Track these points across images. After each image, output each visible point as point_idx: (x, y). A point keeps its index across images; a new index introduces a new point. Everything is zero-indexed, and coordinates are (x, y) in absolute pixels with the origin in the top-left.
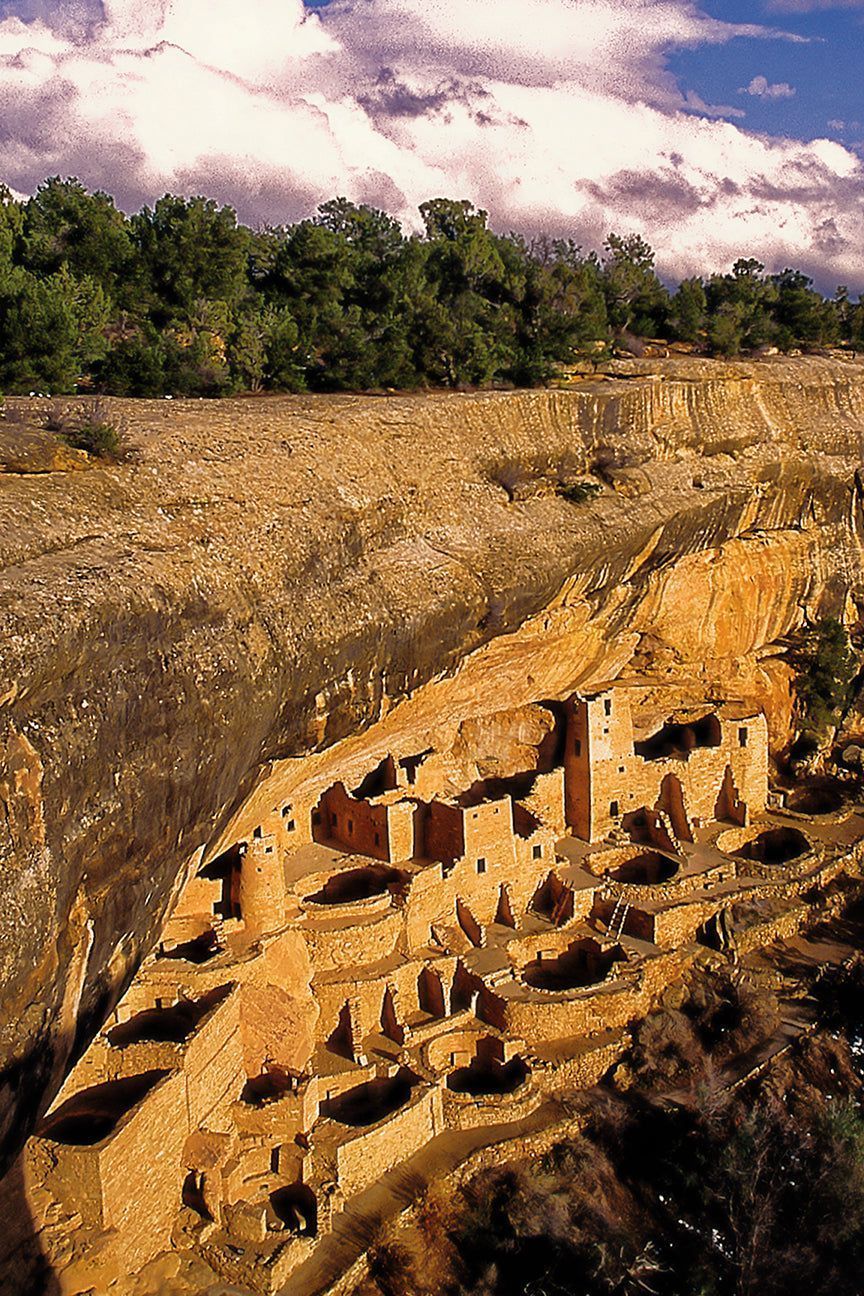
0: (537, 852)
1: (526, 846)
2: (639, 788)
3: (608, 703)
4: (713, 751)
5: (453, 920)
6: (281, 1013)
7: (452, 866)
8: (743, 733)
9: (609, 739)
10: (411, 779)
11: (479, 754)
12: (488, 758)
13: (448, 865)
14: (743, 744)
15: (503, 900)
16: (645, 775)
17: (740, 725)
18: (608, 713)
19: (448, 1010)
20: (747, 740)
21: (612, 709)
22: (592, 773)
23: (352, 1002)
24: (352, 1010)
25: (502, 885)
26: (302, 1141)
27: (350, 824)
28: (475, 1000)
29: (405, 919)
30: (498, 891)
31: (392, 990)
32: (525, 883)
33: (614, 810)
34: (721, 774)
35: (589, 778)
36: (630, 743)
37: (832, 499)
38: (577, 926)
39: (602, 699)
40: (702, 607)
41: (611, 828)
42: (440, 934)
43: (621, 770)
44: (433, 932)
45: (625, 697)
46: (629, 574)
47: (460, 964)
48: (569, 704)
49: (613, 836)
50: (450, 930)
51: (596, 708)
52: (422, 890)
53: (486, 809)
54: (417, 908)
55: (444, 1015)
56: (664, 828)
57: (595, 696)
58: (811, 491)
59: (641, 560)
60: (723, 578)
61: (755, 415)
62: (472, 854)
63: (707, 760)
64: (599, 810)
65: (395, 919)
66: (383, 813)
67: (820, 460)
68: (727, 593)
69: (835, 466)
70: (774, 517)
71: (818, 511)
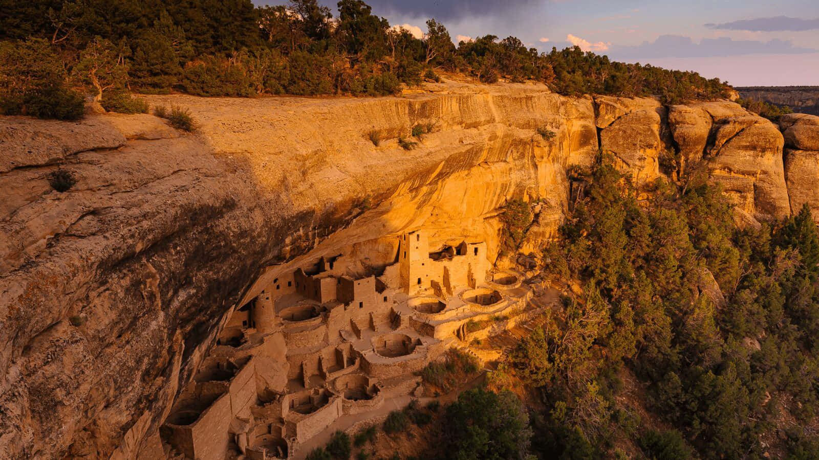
0: (385, 299)
1: (381, 297)
2: (431, 272)
3: (418, 236)
4: (463, 257)
5: (348, 328)
6: (272, 368)
7: (349, 305)
8: (476, 250)
9: (418, 251)
10: (331, 267)
11: (362, 257)
12: (366, 259)
13: (347, 304)
14: (476, 254)
15: (371, 319)
16: (433, 267)
18: (418, 240)
19: (345, 365)
20: (478, 253)
21: (420, 239)
22: (411, 266)
23: (304, 362)
24: (304, 366)
25: (370, 313)
26: (281, 421)
27: (305, 286)
28: (357, 361)
29: (328, 327)
30: (368, 316)
31: (321, 357)
32: (380, 311)
33: (419, 281)
34: (466, 268)
35: (409, 267)
36: (427, 254)
37: (521, 149)
38: (402, 329)
39: (416, 234)
40: (460, 196)
41: (418, 289)
42: (343, 333)
43: (423, 264)
44: (340, 333)
45: (426, 233)
46: (429, 181)
47: (351, 347)
48: (401, 236)
49: (419, 292)
50: (348, 332)
51: (413, 238)
52: (335, 315)
53: (364, 281)
54: (333, 322)
55: (344, 368)
56: (440, 289)
57: (413, 233)
58: (511, 145)
59: (434, 175)
60: (471, 183)
61: (489, 111)
62: (357, 300)
63: (460, 261)
64: (413, 282)
65: (323, 326)
66: (319, 281)
67: (516, 132)
68: (472, 189)
69: (523, 133)
70: (494, 156)
71: (515, 154)
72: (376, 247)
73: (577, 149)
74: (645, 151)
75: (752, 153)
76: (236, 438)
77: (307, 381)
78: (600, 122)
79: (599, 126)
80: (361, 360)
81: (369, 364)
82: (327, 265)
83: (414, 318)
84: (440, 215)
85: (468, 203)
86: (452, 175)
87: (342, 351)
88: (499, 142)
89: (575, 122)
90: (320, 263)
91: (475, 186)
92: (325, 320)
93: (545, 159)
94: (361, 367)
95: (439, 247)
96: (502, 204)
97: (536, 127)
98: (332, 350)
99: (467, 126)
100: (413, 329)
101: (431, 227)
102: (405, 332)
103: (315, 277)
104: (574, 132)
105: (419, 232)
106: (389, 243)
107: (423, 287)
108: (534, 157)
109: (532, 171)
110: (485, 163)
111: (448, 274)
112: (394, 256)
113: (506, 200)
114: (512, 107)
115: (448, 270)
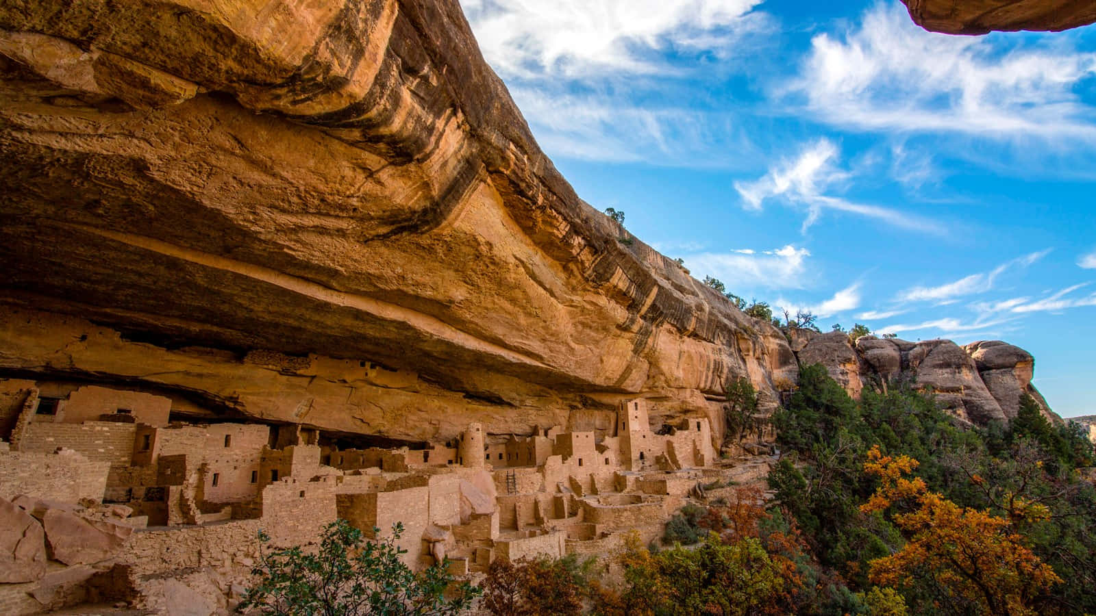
0: (607, 461)
1: (601, 458)
2: (653, 447)
3: (636, 403)
4: (686, 432)
5: (567, 484)
6: (480, 497)
7: (567, 459)
8: (698, 425)
9: (638, 421)
13: (564, 459)
14: (699, 430)
15: (593, 480)
16: (655, 441)
17: (697, 420)
18: (636, 409)
19: (566, 514)
20: (701, 429)
21: (639, 407)
22: (631, 436)
23: (518, 504)
24: (517, 509)
25: (591, 475)
26: (490, 543)
27: (517, 454)
28: (580, 512)
29: (544, 476)
30: (589, 477)
31: (537, 501)
32: (602, 476)
33: (642, 456)
34: (690, 443)
35: (629, 438)
36: (648, 426)
37: (727, 335)
38: (628, 492)
39: (634, 402)
40: (676, 357)
41: (641, 465)
42: (562, 488)
43: (644, 437)
44: (558, 486)
45: (644, 403)
46: (644, 309)
47: (572, 496)
48: (618, 407)
49: (642, 469)
50: (566, 488)
51: (631, 406)
52: (552, 464)
53: (582, 435)
54: (550, 472)
55: (564, 517)
56: (666, 460)
57: (630, 401)
58: (717, 327)
59: (649, 302)
60: (685, 347)
61: (691, 286)
62: (576, 455)
63: (683, 436)
64: (635, 455)
65: (539, 475)
66: (533, 441)
67: (719, 315)
68: (686, 355)
69: (726, 321)
70: (703, 331)
71: (722, 338)
73: (780, 368)
74: (845, 366)
76: (431, 545)
77: (521, 523)
78: (794, 345)
79: (794, 350)
80: (585, 510)
81: (594, 509)
82: (541, 432)
83: (641, 479)
84: (657, 377)
85: (684, 370)
86: (665, 323)
87: (561, 497)
88: (705, 317)
89: (772, 340)
90: (534, 432)
91: (688, 351)
92: (541, 469)
93: (751, 353)
94: (585, 519)
95: (659, 427)
96: (718, 388)
97: (737, 323)
98: (550, 498)
99: (673, 284)
100: (641, 492)
101: (648, 396)
102: (633, 494)
103: (528, 439)
104: (772, 350)
105: (637, 401)
106: (607, 416)
107: (647, 464)
108: (740, 351)
109: (741, 362)
110: (695, 335)
111: (673, 448)
112: (611, 432)
113: (721, 385)
114: (712, 298)
115: (672, 443)
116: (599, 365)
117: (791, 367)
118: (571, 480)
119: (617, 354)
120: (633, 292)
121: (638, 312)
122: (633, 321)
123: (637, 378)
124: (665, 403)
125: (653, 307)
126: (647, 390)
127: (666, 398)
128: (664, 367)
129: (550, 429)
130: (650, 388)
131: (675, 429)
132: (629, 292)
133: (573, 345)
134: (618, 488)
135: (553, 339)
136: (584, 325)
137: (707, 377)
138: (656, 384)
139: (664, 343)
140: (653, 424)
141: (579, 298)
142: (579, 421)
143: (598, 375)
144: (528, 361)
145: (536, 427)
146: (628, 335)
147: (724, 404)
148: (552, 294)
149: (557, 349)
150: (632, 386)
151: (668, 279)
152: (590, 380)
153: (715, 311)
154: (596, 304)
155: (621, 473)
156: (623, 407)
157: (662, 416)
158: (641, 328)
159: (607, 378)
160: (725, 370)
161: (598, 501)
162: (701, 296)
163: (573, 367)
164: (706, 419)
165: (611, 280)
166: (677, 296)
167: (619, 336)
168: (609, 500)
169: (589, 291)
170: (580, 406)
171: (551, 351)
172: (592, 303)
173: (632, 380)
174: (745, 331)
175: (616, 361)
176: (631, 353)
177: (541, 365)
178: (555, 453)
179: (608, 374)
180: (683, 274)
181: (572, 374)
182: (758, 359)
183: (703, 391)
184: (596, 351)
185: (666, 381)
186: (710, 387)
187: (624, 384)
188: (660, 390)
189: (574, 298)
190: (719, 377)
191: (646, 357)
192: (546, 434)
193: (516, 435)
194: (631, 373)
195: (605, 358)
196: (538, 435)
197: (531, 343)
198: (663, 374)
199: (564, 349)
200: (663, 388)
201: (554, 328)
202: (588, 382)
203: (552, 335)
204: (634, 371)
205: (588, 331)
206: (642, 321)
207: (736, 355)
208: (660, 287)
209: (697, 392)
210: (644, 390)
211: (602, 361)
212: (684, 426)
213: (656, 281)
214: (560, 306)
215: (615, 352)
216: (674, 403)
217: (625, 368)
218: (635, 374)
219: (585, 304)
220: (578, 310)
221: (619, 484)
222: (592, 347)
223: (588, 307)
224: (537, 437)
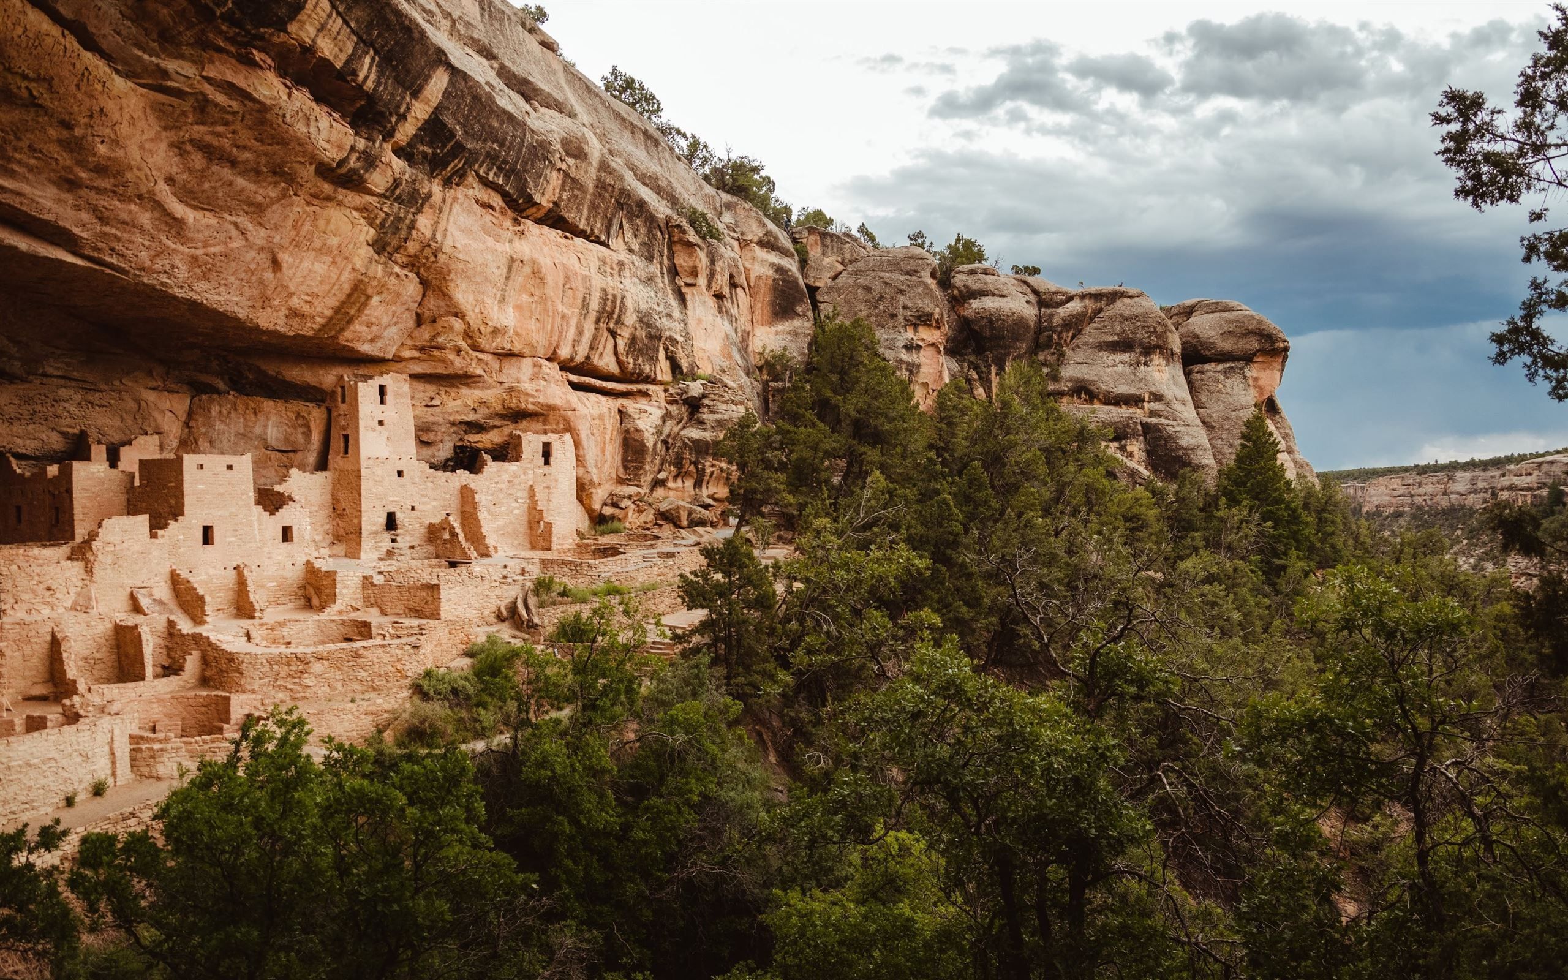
0: (287, 534)
1: (273, 524)
2: (424, 500)
3: (382, 390)
4: (512, 467)
5: (163, 591)
7: (164, 526)
8: (547, 449)
9: (385, 434)
10: (113, 462)
13: (157, 524)
14: (547, 462)
15: (242, 583)
16: (430, 485)
17: (545, 438)
18: (382, 402)
19: (149, 671)
20: (552, 459)
21: (389, 397)
22: (363, 472)
25: (237, 568)
28: (192, 663)
29: (89, 571)
30: (233, 574)
31: (59, 636)
32: (271, 571)
33: (391, 523)
34: (522, 494)
35: (359, 477)
36: (411, 445)
37: (643, 230)
38: (340, 612)
39: (379, 381)
40: (497, 272)
41: (387, 545)
42: (144, 602)
43: (400, 474)
44: (133, 598)
45: (406, 387)
46: (406, 132)
47: (171, 624)
48: (334, 393)
49: (390, 553)
50: (160, 602)
51: (367, 392)
52: (116, 539)
53: (215, 462)
54: (109, 560)
55: (143, 679)
56: (454, 535)
57: (366, 378)
58: (620, 205)
59: (420, 111)
60: (523, 249)
61: (559, 87)
62: (194, 517)
63: (506, 477)
64: (372, 519)
65: (75, 569)
66: (66, 475)
67: (629, 176)
68: (527, 270)
69: (645, 193)
70: (580, 211)
71: (629, 235)
72: (258, 430)
73: (771, 323)
74: (916, 330)
75: (1126, 357)
78: (811, 273)
79: (811, 282)
80: (205, 661)
81: (231, 658)
82: (99, 452)
83: (378, 580)
84: (442, 322)
85: (518, 307)
86: (471, 179)
87: (136, 626)
88: (589, 176)
89: (760, 253)
90: (79, 449)
91: (534, 262)
92: (82, 553)
93: (702, 281)
94: (204, 681)
95: (445, 451)
96: (607, 362)
97: (673, 201)
98: (103, 628)
99: (503, 73)
100: (375, 611)
101: (418, 369)
102: (354, 615)
103: (53, 470)
104: (759, 278)
105: (386, 380)
106: (298, 415)
107: (403, 542)
108: (674, 272)
109: (674, 302)
110: (554, 220)
111: (475, 504)
112: (312, 458)
113: (616, 353)
114: (613, 126)
115: (473, 492)
116: (269, 275)
117: (797, 323)
118: (175, 580)
119: (323, 250)
120: (367, 72)
121: (388, 135)
122: (370, 161)
123: (385, 320)
124: (465, 391)
125: (434, 128)
126: (416, 354)
127: (465, 379)
128: (463, 295)
129: (129, 443)
130: (422, 349)
131: (487, 457)
132: (354, 73)
133: (179, 209)
134: (315, 601)
135: (105, 183)
136: (211, 153)
137: (580, 332)
138: (440, 340)
139: (467, 231)
140: (427, 444)
141: (189, 70)
142: (219, 426)
143: (265, 301)
144: (22, 243)
145: (83, 435)
146: (354, 199)
147: (621, 401)
148: (89, 43)
149: (124, 216)
150: (372, 340)
151: (488, 54)
152: (242, 314)
153: (617, 163)
154: (245, 96)
155: (323, 565)
156: (348, 396)
157: (453, 424)
158: (397, 183)
159: (294, 313)
160: (630, 319)
161: (248, 635)
162: (584, 116)
163: (183, 272)
164: (568, 436)
165: (292, 28)
166: (510, 108)
167: (329, 199)
168: (285, 631)
169: (219, 50)
170: (221, 385)
171: (101, 219)
172: (231, 89)
173: (369, 325)
174: (692, 223)
175: (320, 268)
176: (366, 252)
177: (70, 258)
178: (132, 509)
179: (295, 302)
180: (537, 48)
181: (180, 293)
182: (719, 297)
183: (565, 367)
184: (258, 236)
185: (468, 334)
186: (588, 358)
187: (348, 334)
188: (451, 356)
189: (171, 65)
190: (613, 334)
191: (413, 264)
192: (113, 459)
193: (19, 457)
194: (365, 305)
195: (284, 257)
196: (88, 458)
197: (26, 189)
198: (459, 314)
199: (145, 218)
200: (458, 351)
201: (102, 149)
202: (237, 319)
203: (101, 170)
204: (375, 300)
205: (226, 173)
206: (399, 164)
207: (663, 281)
208: (454, 71)
209: (552, 370)
210: (407, 354)
211: (276, 264)
212: (506, 452)
213: (440, 52)
214: (120, 84)
215: (317, 244)
216: (489, 392)
217: (347, 288)
218: (376, 308)
219: (208, 89)
220: (187, 106)
221: (318, 591)
222: (243, 220)
223: (220, 98)
224: (76, 465)
